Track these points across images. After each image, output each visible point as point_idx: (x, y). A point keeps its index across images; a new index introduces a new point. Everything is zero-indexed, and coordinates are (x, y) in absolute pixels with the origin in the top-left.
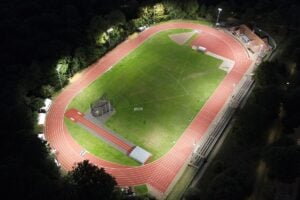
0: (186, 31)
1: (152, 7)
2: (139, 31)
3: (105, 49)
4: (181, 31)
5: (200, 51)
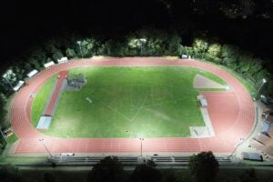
2: (181, 57)
3: (135, 52)
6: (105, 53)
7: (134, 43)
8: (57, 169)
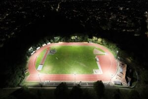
0: (103, 51)
1: (98, 38)
2: (89, 42)
3: (73, 41)
4: (101, 50)
5: (96, 60)
6: (63, 41)
7: (73, 38)
8: (43, 88)
